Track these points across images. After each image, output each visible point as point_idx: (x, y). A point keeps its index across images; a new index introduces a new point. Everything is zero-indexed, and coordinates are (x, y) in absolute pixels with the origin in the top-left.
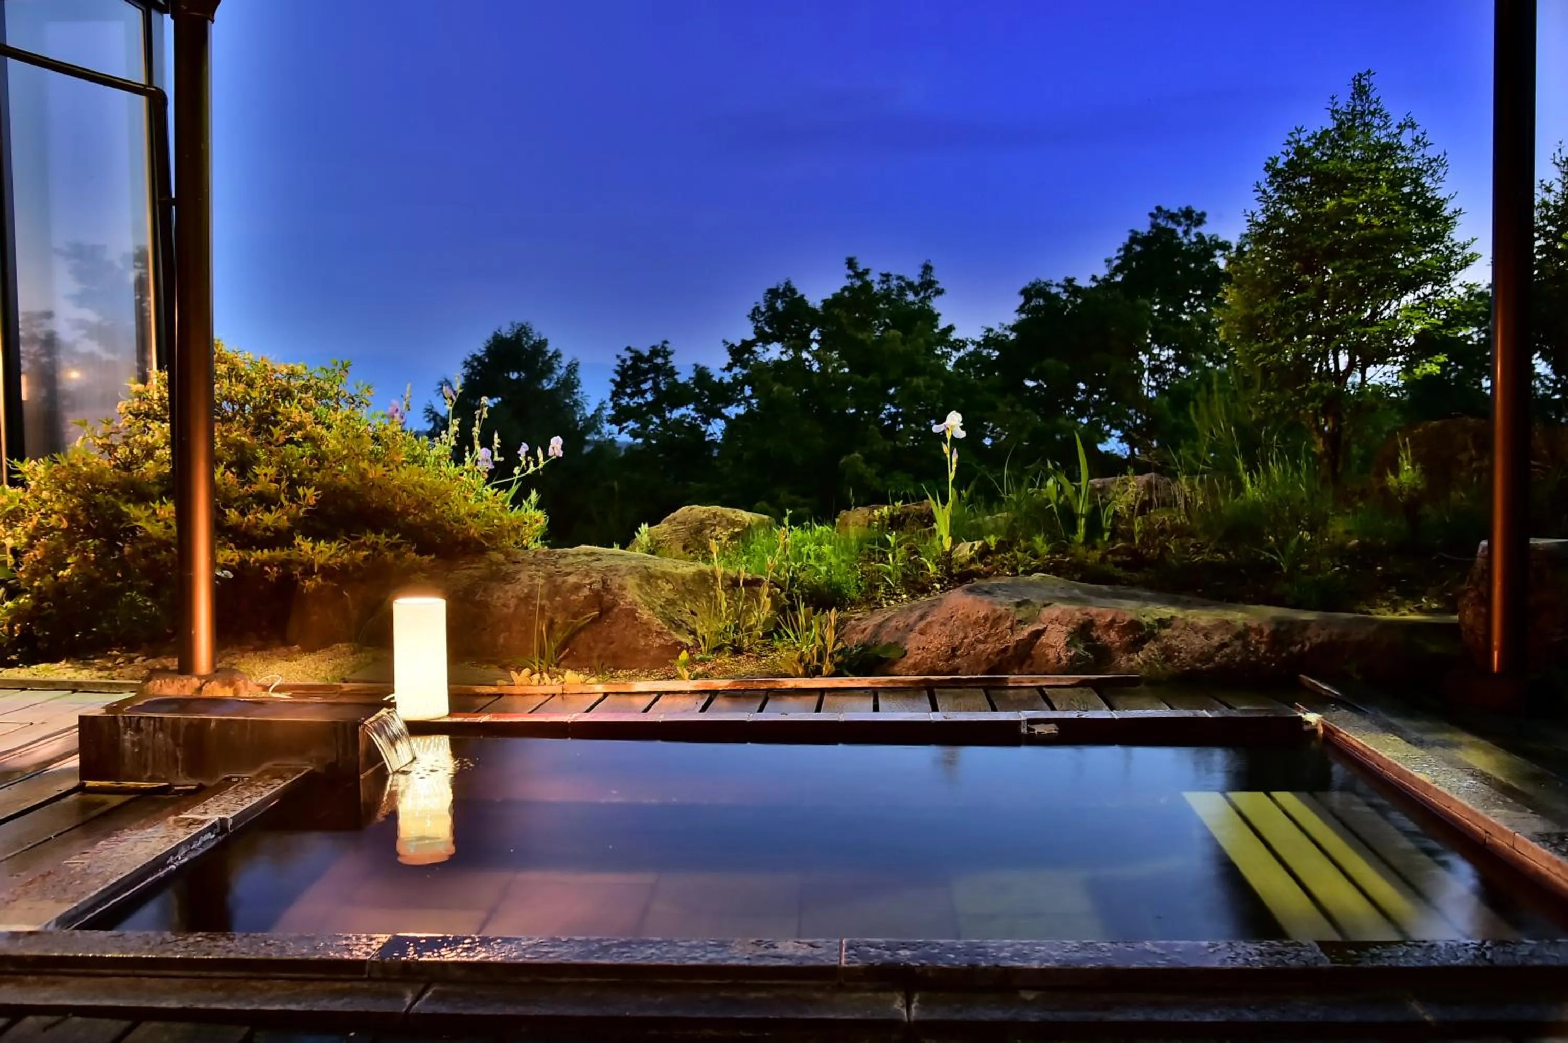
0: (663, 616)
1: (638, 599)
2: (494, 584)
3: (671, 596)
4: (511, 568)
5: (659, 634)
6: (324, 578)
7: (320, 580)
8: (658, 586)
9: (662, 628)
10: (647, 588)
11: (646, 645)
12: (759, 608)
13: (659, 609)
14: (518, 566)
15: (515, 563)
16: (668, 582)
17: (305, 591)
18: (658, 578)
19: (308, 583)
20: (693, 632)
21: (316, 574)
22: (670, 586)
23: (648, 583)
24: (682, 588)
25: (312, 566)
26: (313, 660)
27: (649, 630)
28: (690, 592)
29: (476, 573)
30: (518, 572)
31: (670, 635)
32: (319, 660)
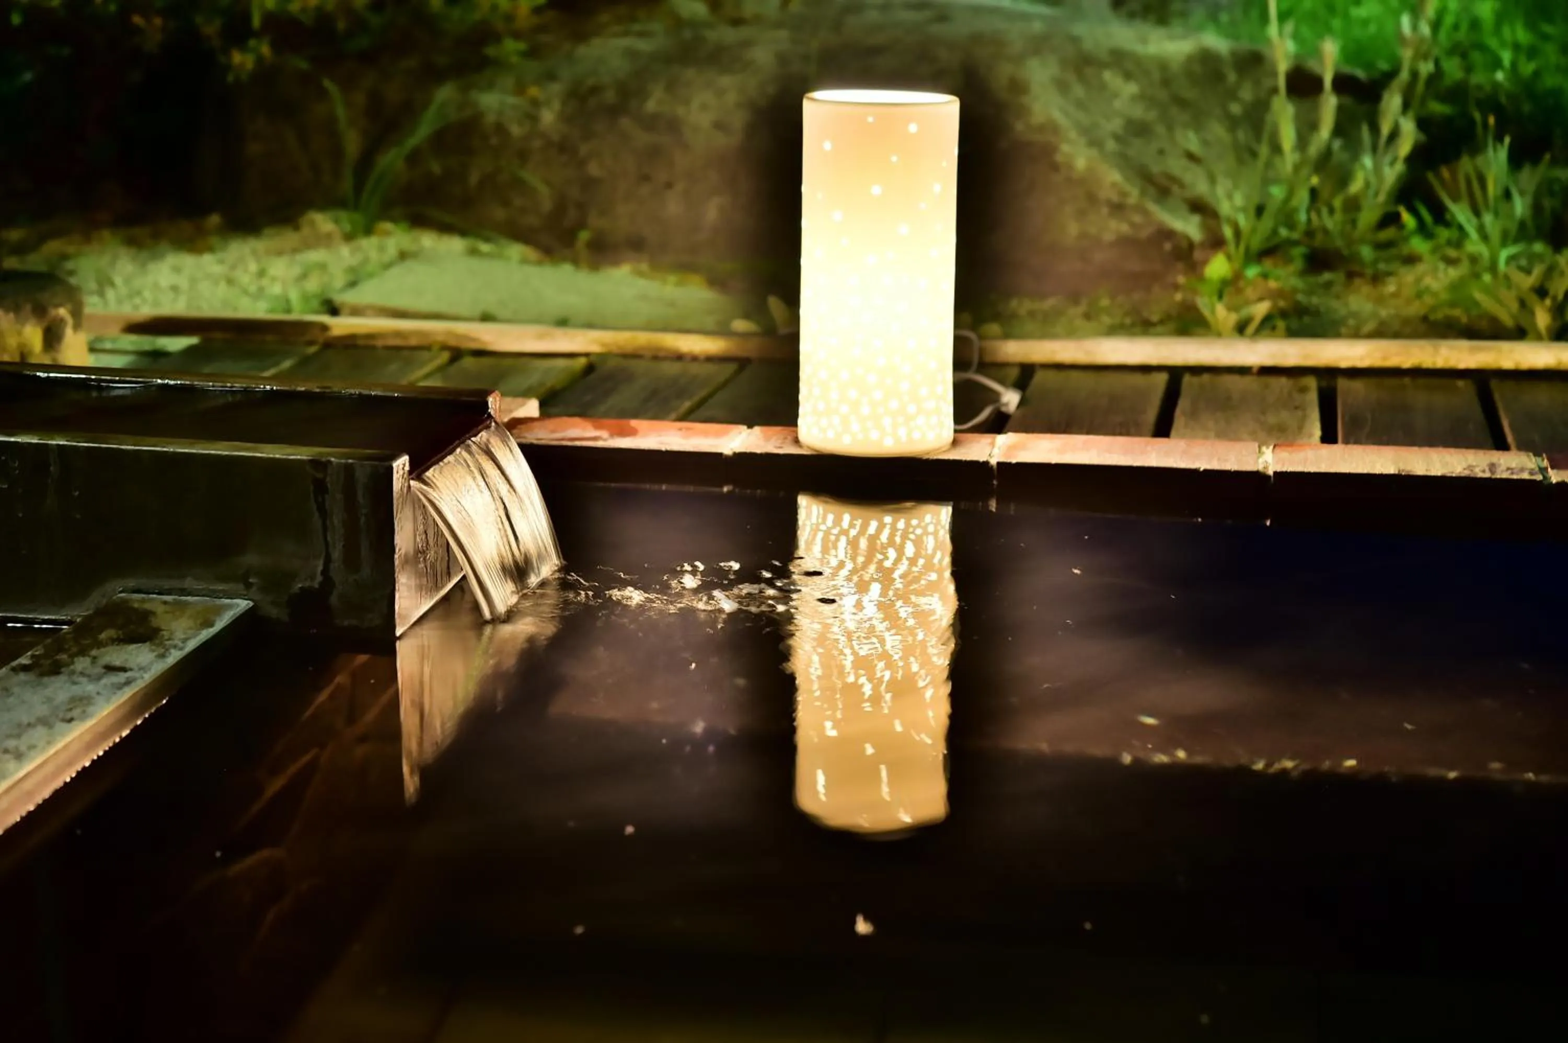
0: (1124, 161)
1: (1057, 116)
2: (690, 73)
3: (1138, 112)
4: (728, 35)
5: (1118, 209)
6: (276, 46)
7: (265, 49)
8: (1103, 87)
9: (1124, 194)
10: (1079, 91)
11: (1083, 235)
12: (1374, 149)
13: (1111, 145)
14: (744, 32)
15: (737, 22)
16: (1128, 76)
17: (230, 78)
18: (1103, 65)
19: (237, 58)
20: (1199, 207)
21: (257, 35)
22: (1131, 88)
23: (1081, 77)
24: (1163, 95)
25: (246, 17)
26: (254, 253)
27: (1092, 199)
28: (1181, 103)
29: (643, 46)
30: (747, 44)
31: (1145, 213)
32: (268, 253)
